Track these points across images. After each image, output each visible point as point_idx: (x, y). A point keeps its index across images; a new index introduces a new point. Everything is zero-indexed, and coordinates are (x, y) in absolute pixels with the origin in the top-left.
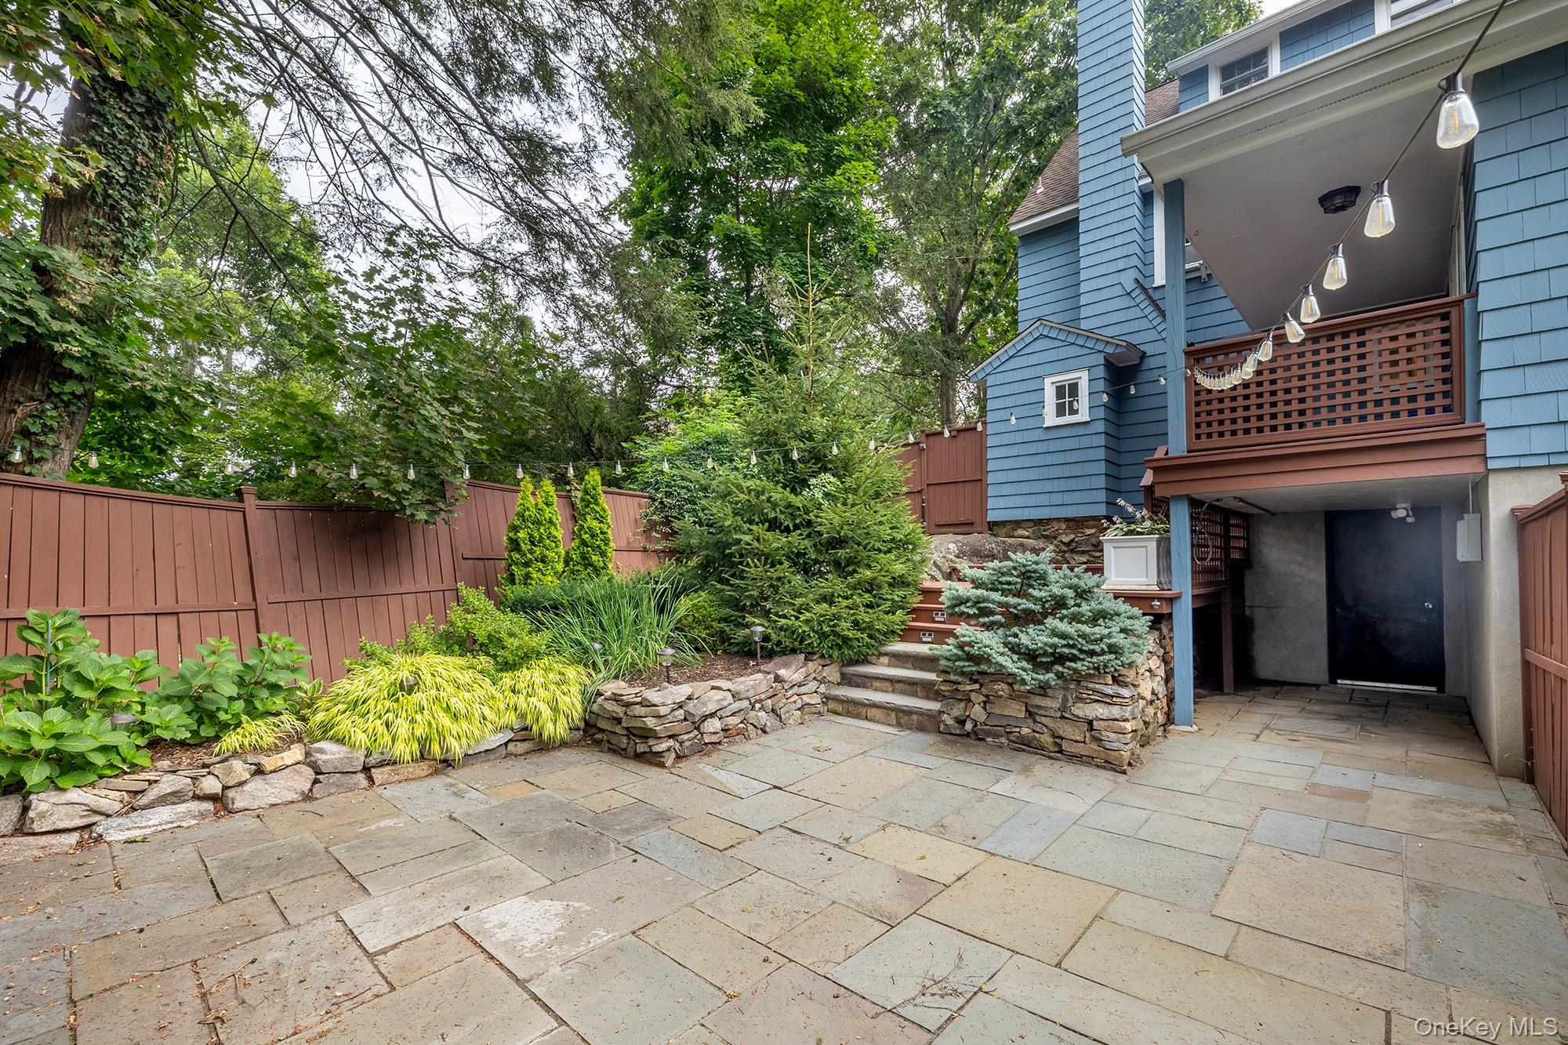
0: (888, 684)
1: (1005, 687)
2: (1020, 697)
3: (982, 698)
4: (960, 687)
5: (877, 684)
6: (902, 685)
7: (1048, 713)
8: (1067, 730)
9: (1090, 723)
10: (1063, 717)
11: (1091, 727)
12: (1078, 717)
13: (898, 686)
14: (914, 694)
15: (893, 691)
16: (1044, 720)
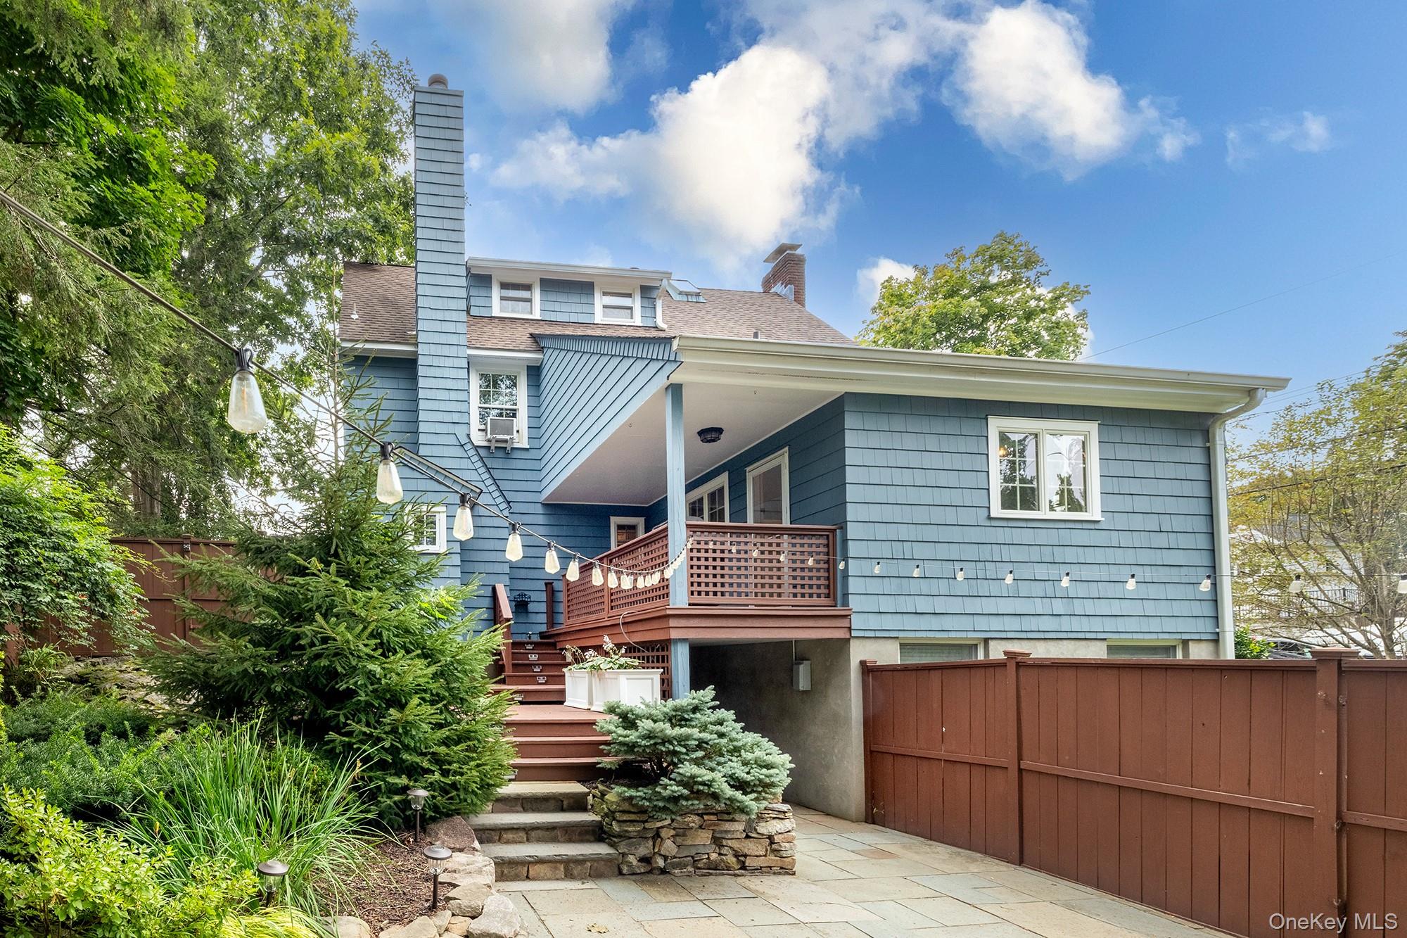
0: (522, 834)
1: (696, 818)
2: (710, 825)
3: (672, 832)
4: (647, 825)
5: (510, 836)
6: (539, 831)
7: (735, 836)
8: (751, 848)
9: (770, 837)
10: (748, 837)
11: (772, 843)
12: (763, 835)
13: (533, 834)
14: (554, 840)
15: (528, 840)
16: (730, 843)
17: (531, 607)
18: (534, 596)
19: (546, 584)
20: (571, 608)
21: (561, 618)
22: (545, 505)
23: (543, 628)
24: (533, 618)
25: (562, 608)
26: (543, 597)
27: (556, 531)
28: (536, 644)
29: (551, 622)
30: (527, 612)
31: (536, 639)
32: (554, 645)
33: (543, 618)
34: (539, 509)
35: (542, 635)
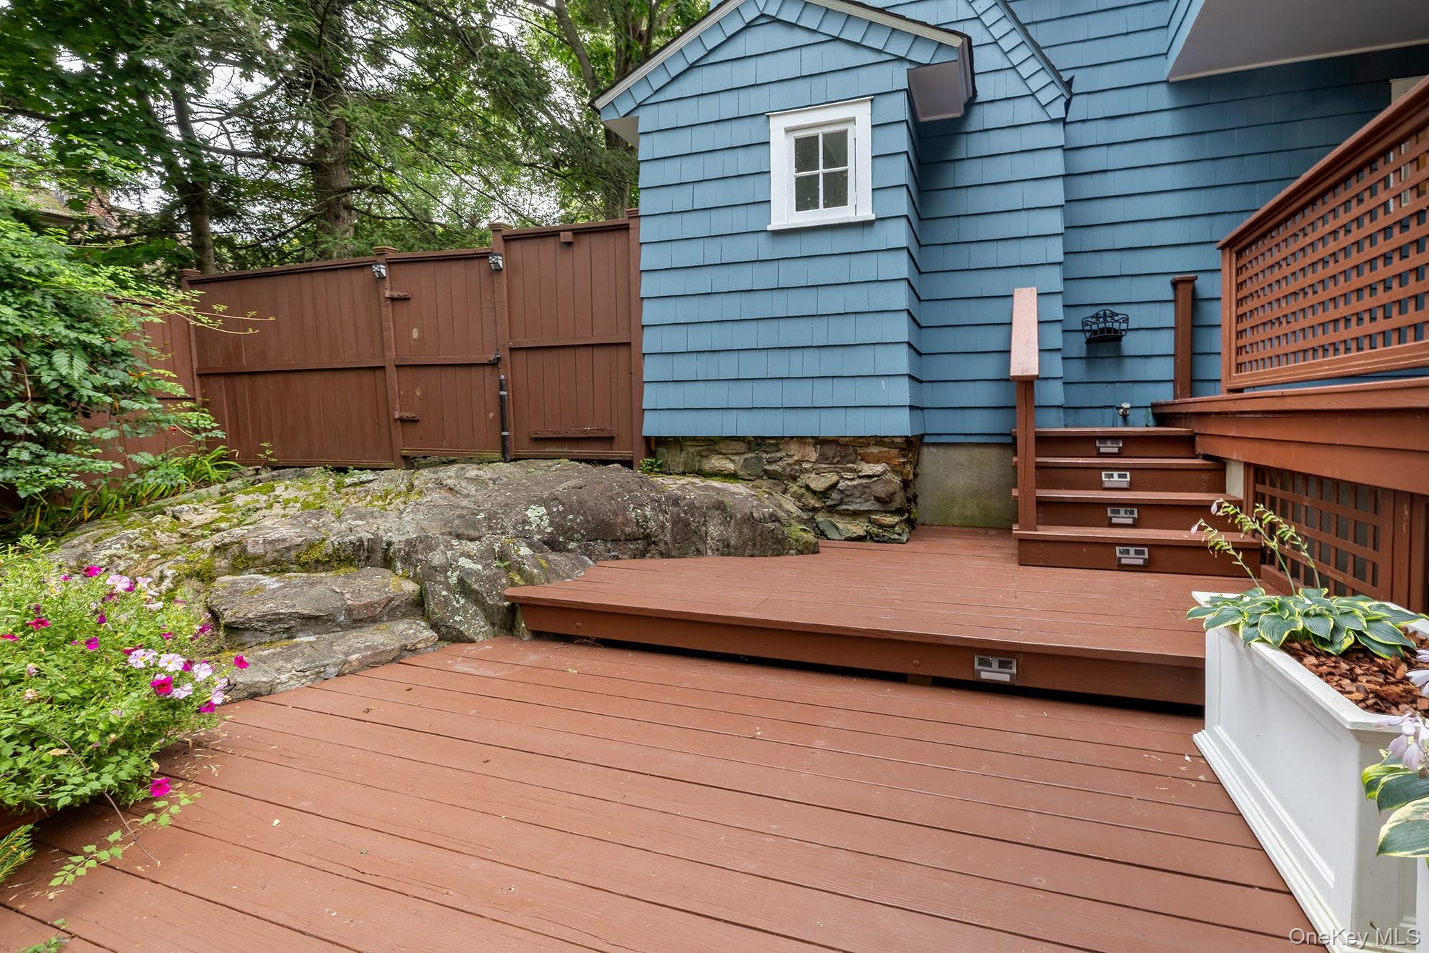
17: (1130, 343)
18: (1138, 316)
19: (1175, 284)
20: (1249, 338)
21: (1217, 367)
22: (1177, 86)
23: (1165, 394)
24: (1133, 370)
25: (1220, 341)
26: (1167, 315)
27: (1208, 147)
28: (1132, 443)
29: (1189, 380)
30: (1119, 357)
31: (1142, 425)
32: (1187, 443)
33: (1166, 369)
34: (1162, 97)
35: (1162, 415)
